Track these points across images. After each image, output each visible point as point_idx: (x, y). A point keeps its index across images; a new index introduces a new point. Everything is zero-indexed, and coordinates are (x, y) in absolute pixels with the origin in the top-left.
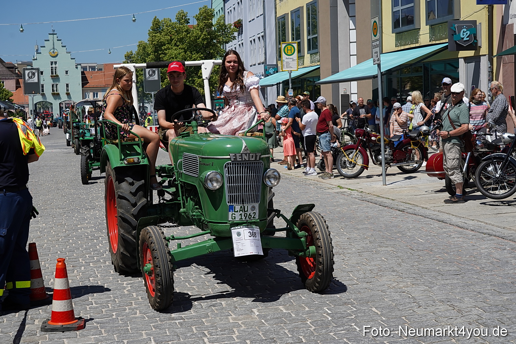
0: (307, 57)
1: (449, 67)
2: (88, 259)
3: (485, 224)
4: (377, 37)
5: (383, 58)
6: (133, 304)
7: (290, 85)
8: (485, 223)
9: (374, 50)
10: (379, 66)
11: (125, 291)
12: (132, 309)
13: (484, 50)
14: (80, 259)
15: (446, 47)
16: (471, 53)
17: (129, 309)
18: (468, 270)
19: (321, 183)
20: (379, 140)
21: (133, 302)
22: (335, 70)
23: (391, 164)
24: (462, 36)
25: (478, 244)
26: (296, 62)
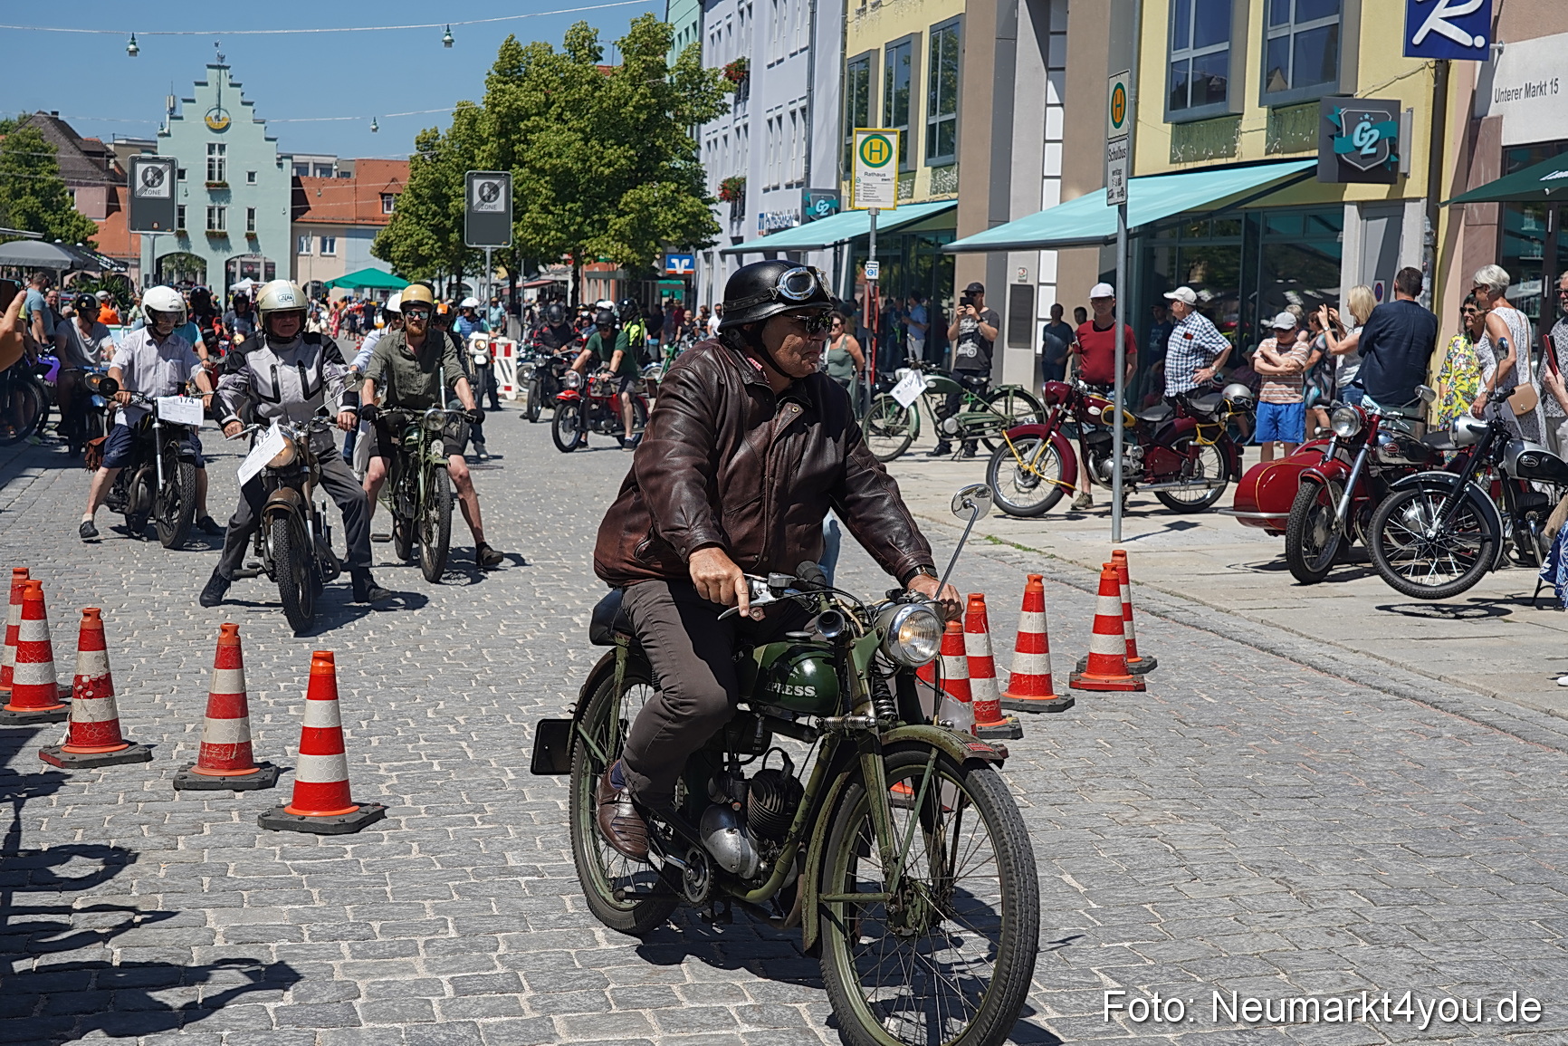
0: (924, 174)
1: (1315, 226)
2: (283, 695)
3: (1388, 666)
4: (1123, 129)
5: (1134, 188)
6: (403, 824)
7: (873, 248)
8: (1387, 660)
9: (1113, 166)
10: (1123, 209)
11: (383, 787)
12: (398, 838)
13: (1416, 185)
14: (262, 694)
15: (1311, 172)
16: (1379, 191)
17: (391, 838)
18: (1335, 787)
19: (941, 526)
20: (1110, 416)
21: (403, 819)
22: (1000, 216)
23: (1138, 484)
24: (1358, 143)
25: (1364, 719)
26: (892, 186)
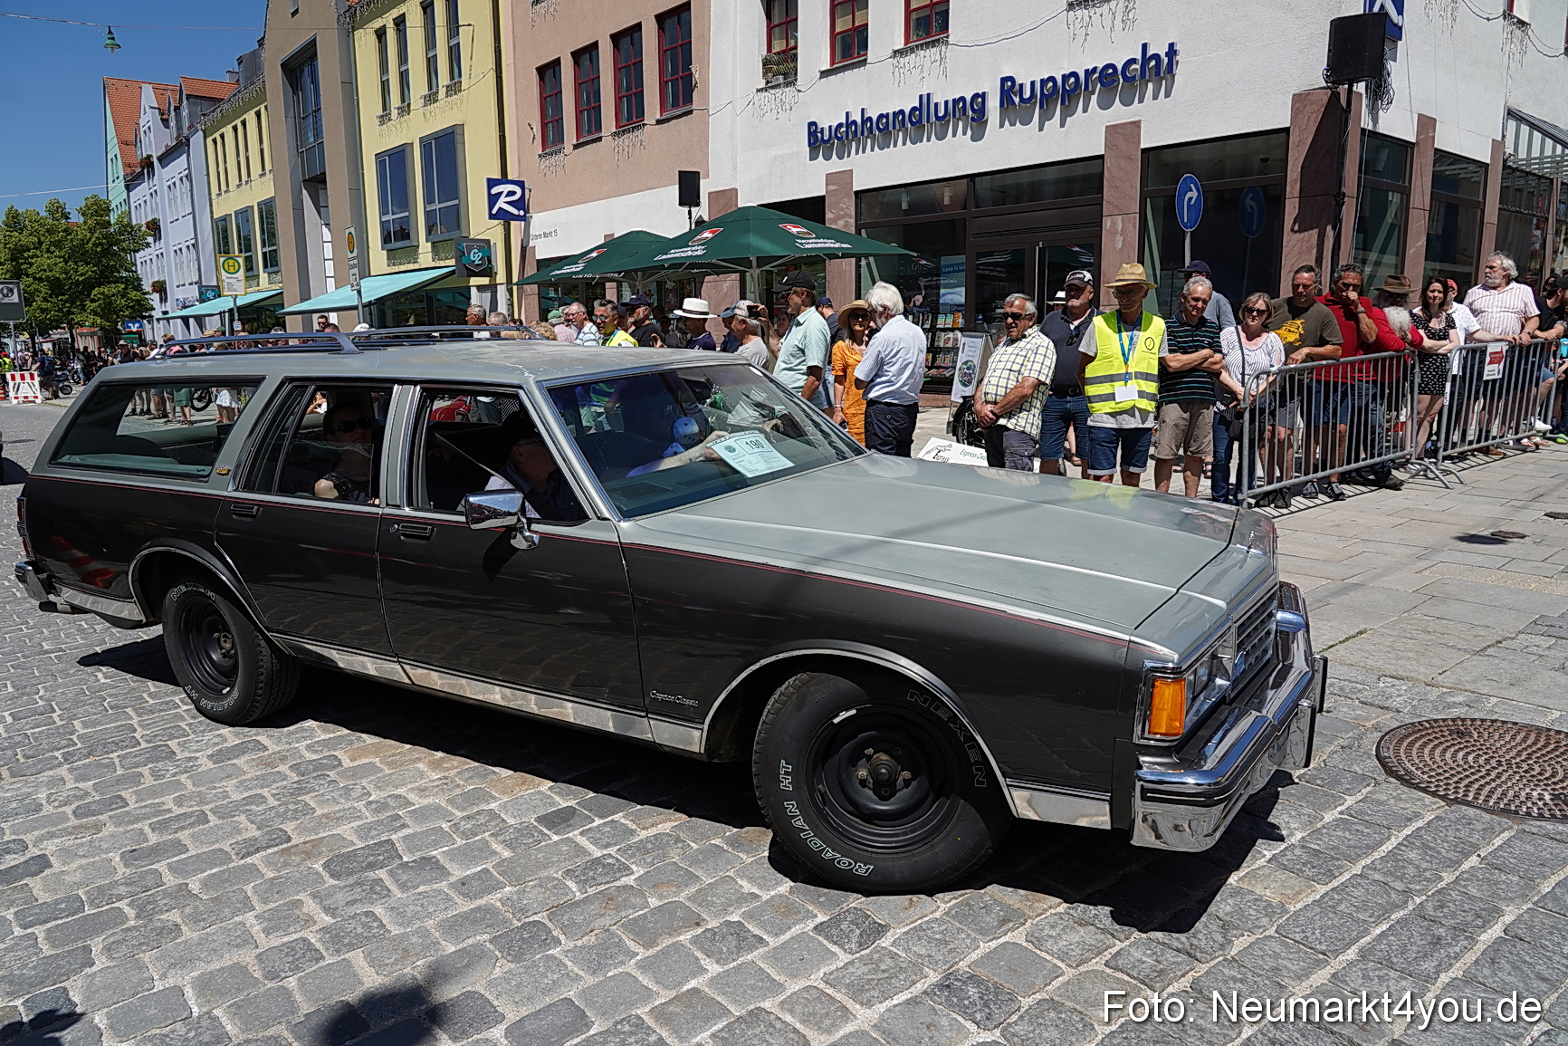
0: (263, 277)
1: (459, 297)
4: (355, 254)
5: (365, 283)
7: (236, 314)
9: (352, 271)
10: (359, 292)
13: (501, 277)
15: (453, 272)
16: (485, 281)
22: (306, 296)
24: (472, 259)
26: (243, 283)
